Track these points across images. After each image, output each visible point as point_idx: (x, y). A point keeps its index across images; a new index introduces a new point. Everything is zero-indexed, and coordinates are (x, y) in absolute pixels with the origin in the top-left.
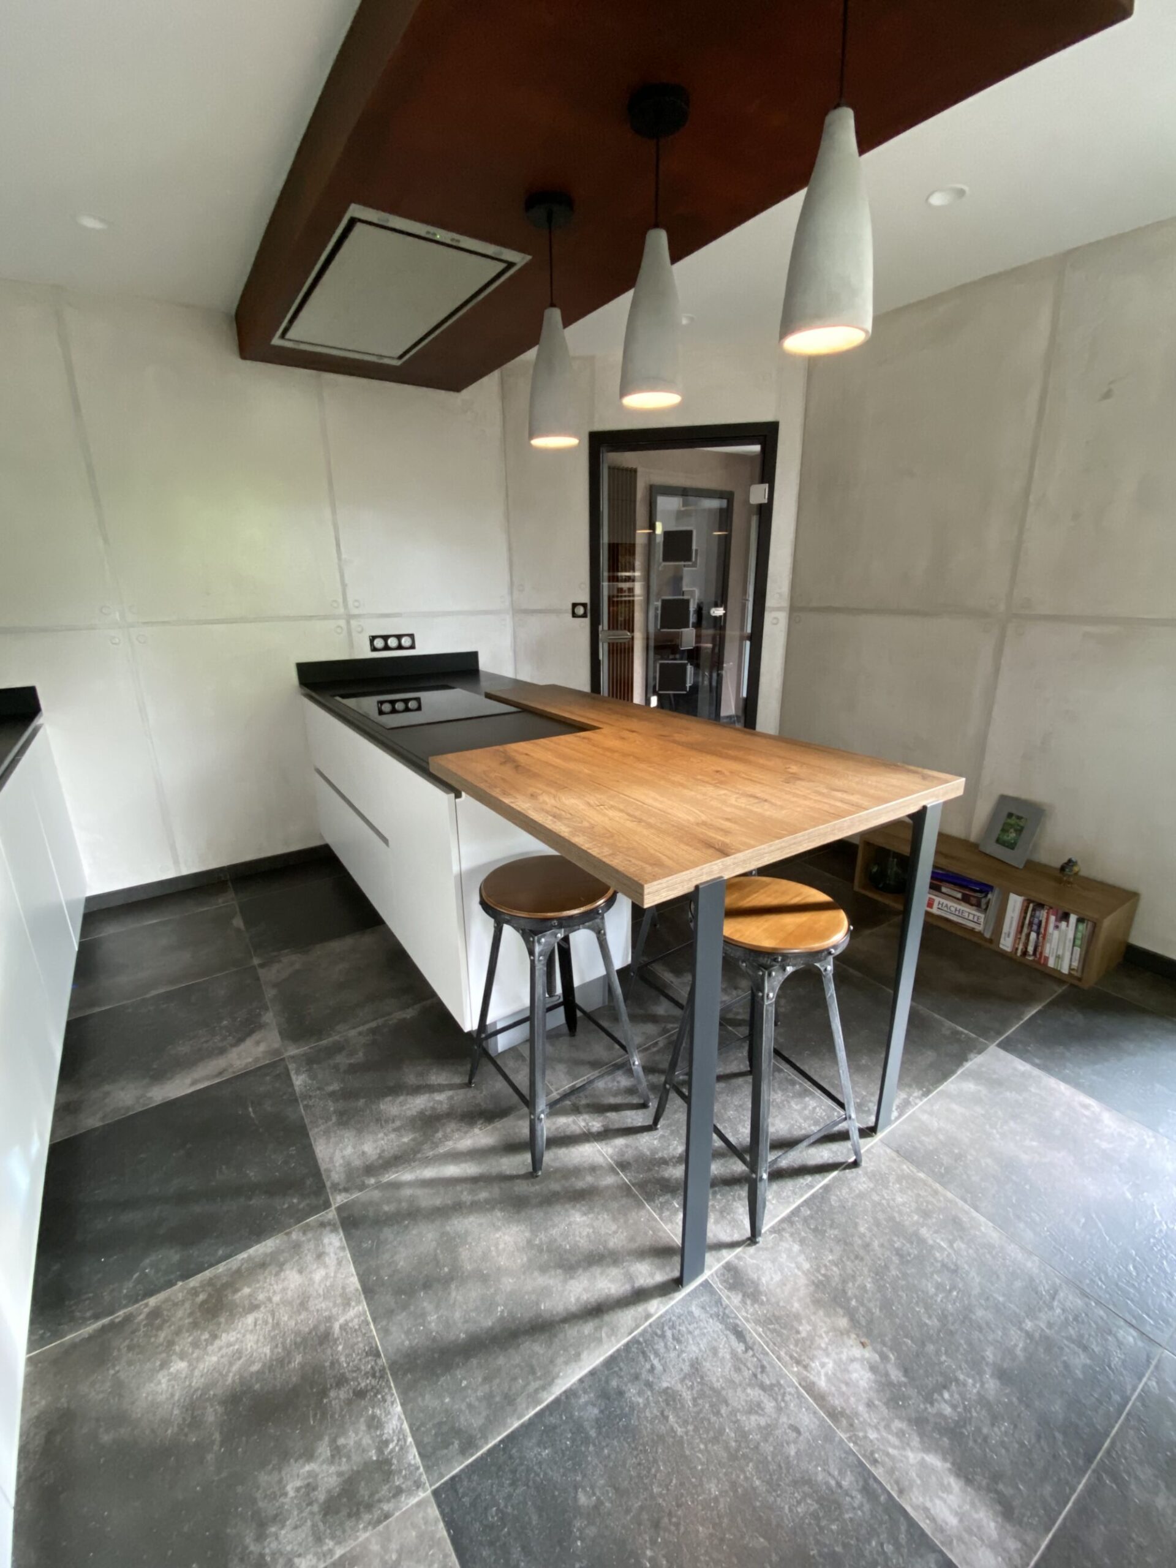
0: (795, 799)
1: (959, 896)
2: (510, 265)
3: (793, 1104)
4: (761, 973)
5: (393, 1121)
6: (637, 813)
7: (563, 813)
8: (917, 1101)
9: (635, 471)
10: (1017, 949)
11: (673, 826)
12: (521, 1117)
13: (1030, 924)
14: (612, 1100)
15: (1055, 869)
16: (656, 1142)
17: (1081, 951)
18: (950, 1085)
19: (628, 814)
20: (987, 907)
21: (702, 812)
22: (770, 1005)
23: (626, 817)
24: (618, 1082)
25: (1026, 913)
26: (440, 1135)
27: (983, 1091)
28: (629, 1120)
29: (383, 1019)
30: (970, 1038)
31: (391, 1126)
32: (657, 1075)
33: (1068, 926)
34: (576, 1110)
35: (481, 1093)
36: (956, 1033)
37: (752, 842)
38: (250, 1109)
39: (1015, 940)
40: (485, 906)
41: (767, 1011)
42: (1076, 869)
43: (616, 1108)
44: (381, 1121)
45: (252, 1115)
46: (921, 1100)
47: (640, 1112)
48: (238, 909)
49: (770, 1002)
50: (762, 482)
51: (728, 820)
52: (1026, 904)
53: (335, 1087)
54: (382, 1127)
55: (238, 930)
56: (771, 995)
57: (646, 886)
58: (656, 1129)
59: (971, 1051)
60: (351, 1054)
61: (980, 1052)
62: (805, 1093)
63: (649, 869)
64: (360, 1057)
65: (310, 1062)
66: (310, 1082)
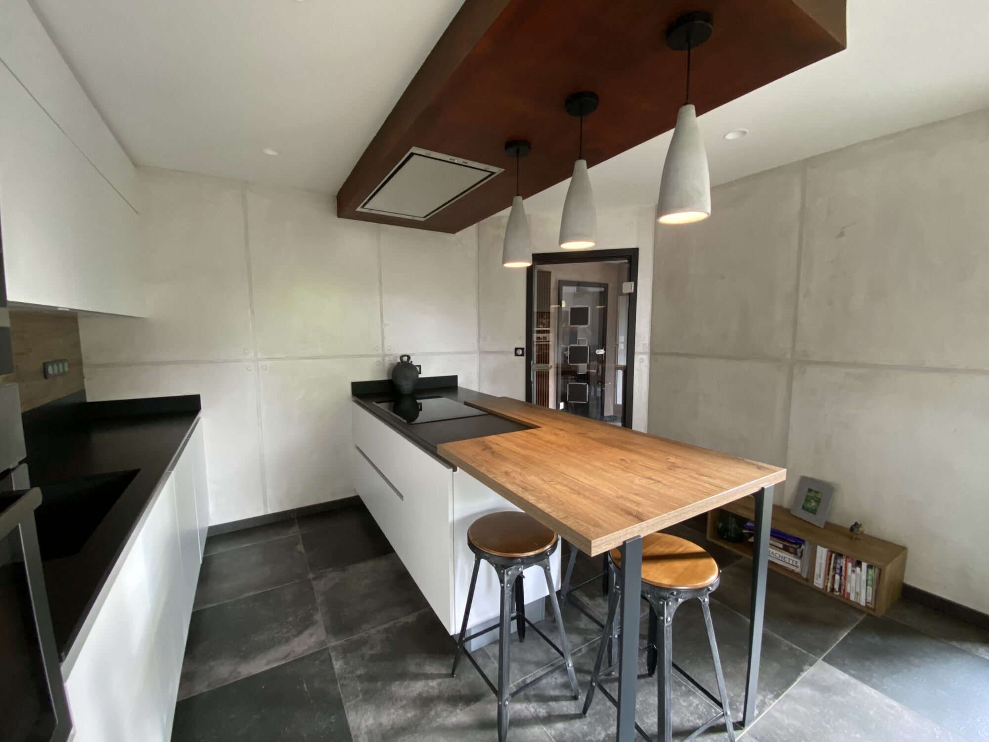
0: (678, 481)
1: (781, 546)
2: (492, 173)
3: (681, 701)
4: (662, 603)
5: (401, 700)
6: (576, 488)
7: (528, 486)
8: (771, 702)
9: (550, 273)
10: (827, 587)
11: (602, 498)
12: (490, 702)
13: (834, 569)
14: (553, 693)
15: (846, 529)
16: (585, 727)
17: (872, 589)
18: (792, 690)
19: (570, 488)
20: (802, 555)
21: (619, 488)
22: (668, 626)
23: (569, 490)
24: (556, 679)
25: (830, 560)
26: (433, 713)
27: (818, 695)
28: (565, 709)
29: (393, 622)
30: (804, 654)
31: (400, 704)
32: (582, 674)
33: (861, 570)
34: (528, 699)
35: (461, 682)
36: (791, 649)
37: (657, 512)
38: (305, 685)
39: (824, 580)
40: (471, 545)
41: (667, 630)
42: (861, 529)
43: (556, 699)
44: (392, 700)
45: (306, 689)
46: (774, 701)
47: (573, 703)
48: (301, 538)
49: (668, 624)
50: (630, 280)
51: (636, 494)
52: (829, 554)
53: (361, 671)
54: (393, 704)
55: (300, 553)
56: (669, 619)
57: (593, 541)
58: (585, 717)
59: (804, 664)
60: (372, 648)
61: (811, 665)
62: (689, 693)
63: (592, 529)
64: (377, 650)
65: (345, 651)
66: (345, 666)
